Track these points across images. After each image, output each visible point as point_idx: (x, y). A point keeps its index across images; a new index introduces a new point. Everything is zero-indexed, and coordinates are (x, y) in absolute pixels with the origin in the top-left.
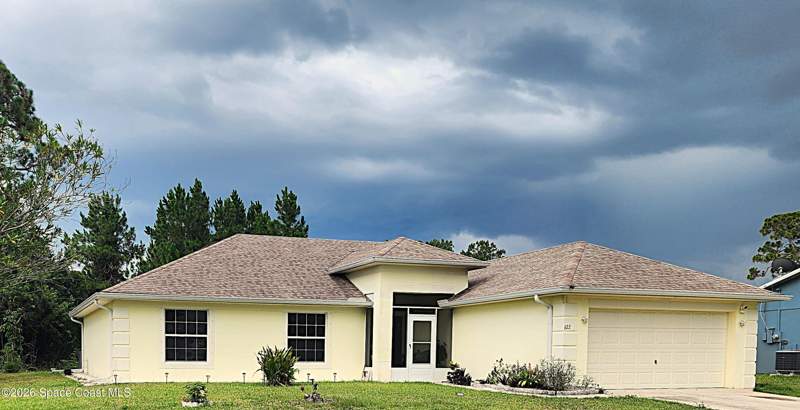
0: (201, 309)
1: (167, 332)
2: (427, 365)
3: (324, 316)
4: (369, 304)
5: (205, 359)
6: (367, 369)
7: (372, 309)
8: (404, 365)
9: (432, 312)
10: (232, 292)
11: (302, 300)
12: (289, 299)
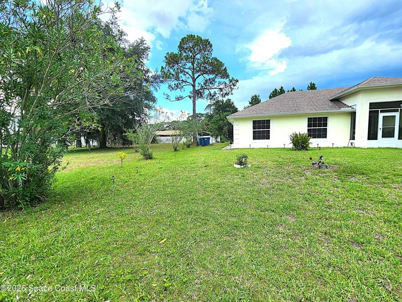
0: (267, 119)
1: (254, 129)
2: (392, 139)
3: (327, 118)
4: (353, 110)
5: (269, 139)
6: (352, 141)
7: (355, 112)
8: (376, 139)
9: (397, 111)
10: (281, 111)
11: (315, 111)
12: (308, 111)
